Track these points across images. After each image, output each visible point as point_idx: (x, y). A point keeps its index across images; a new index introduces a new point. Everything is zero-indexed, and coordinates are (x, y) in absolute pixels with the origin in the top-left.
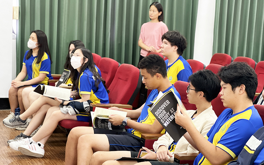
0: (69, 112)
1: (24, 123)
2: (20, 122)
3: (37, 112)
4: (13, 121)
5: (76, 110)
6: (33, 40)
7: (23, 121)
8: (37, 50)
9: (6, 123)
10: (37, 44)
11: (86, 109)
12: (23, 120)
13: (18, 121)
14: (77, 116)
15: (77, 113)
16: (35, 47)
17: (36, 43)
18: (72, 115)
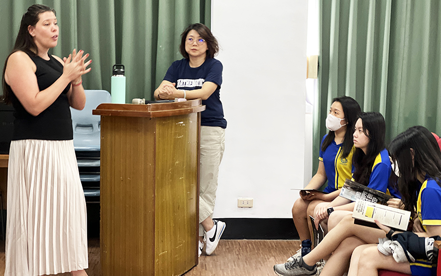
0: (394, 255)
1: (312, 272)
2: (304, 268)
3: (335, 251)
4: (291, 267)
5: (409, 254)
6: (335, 115)
7: (310, 267)
8: (343, 134)
9: (279, 269)
10: (343, 122)
11: (429, 255)
12: (309, 265)
13: (301, 267)
14: (411, 266)
15: (410, 260)
16: (339, 128)
17: (341, 120)
18: (401, 263)
